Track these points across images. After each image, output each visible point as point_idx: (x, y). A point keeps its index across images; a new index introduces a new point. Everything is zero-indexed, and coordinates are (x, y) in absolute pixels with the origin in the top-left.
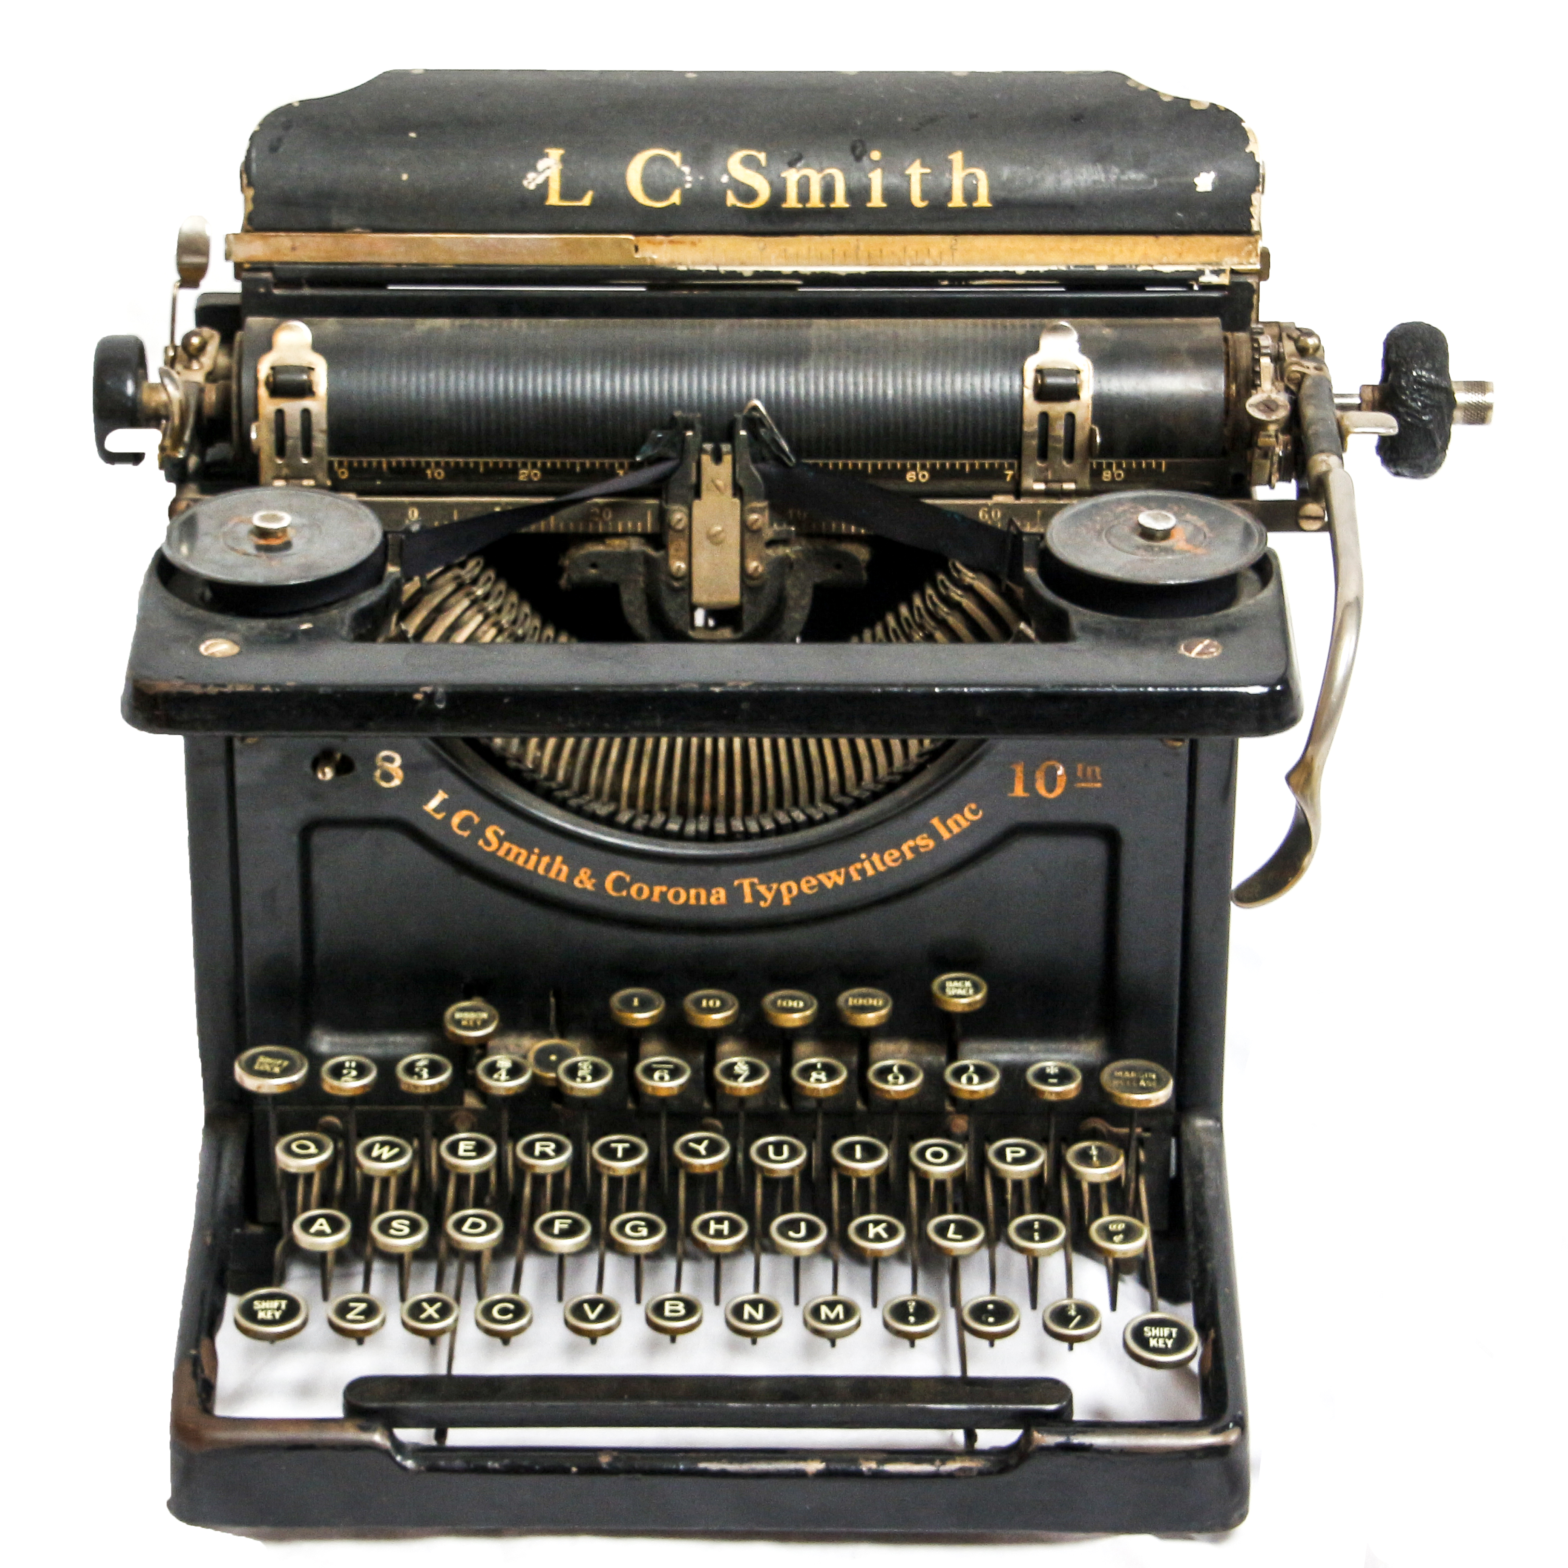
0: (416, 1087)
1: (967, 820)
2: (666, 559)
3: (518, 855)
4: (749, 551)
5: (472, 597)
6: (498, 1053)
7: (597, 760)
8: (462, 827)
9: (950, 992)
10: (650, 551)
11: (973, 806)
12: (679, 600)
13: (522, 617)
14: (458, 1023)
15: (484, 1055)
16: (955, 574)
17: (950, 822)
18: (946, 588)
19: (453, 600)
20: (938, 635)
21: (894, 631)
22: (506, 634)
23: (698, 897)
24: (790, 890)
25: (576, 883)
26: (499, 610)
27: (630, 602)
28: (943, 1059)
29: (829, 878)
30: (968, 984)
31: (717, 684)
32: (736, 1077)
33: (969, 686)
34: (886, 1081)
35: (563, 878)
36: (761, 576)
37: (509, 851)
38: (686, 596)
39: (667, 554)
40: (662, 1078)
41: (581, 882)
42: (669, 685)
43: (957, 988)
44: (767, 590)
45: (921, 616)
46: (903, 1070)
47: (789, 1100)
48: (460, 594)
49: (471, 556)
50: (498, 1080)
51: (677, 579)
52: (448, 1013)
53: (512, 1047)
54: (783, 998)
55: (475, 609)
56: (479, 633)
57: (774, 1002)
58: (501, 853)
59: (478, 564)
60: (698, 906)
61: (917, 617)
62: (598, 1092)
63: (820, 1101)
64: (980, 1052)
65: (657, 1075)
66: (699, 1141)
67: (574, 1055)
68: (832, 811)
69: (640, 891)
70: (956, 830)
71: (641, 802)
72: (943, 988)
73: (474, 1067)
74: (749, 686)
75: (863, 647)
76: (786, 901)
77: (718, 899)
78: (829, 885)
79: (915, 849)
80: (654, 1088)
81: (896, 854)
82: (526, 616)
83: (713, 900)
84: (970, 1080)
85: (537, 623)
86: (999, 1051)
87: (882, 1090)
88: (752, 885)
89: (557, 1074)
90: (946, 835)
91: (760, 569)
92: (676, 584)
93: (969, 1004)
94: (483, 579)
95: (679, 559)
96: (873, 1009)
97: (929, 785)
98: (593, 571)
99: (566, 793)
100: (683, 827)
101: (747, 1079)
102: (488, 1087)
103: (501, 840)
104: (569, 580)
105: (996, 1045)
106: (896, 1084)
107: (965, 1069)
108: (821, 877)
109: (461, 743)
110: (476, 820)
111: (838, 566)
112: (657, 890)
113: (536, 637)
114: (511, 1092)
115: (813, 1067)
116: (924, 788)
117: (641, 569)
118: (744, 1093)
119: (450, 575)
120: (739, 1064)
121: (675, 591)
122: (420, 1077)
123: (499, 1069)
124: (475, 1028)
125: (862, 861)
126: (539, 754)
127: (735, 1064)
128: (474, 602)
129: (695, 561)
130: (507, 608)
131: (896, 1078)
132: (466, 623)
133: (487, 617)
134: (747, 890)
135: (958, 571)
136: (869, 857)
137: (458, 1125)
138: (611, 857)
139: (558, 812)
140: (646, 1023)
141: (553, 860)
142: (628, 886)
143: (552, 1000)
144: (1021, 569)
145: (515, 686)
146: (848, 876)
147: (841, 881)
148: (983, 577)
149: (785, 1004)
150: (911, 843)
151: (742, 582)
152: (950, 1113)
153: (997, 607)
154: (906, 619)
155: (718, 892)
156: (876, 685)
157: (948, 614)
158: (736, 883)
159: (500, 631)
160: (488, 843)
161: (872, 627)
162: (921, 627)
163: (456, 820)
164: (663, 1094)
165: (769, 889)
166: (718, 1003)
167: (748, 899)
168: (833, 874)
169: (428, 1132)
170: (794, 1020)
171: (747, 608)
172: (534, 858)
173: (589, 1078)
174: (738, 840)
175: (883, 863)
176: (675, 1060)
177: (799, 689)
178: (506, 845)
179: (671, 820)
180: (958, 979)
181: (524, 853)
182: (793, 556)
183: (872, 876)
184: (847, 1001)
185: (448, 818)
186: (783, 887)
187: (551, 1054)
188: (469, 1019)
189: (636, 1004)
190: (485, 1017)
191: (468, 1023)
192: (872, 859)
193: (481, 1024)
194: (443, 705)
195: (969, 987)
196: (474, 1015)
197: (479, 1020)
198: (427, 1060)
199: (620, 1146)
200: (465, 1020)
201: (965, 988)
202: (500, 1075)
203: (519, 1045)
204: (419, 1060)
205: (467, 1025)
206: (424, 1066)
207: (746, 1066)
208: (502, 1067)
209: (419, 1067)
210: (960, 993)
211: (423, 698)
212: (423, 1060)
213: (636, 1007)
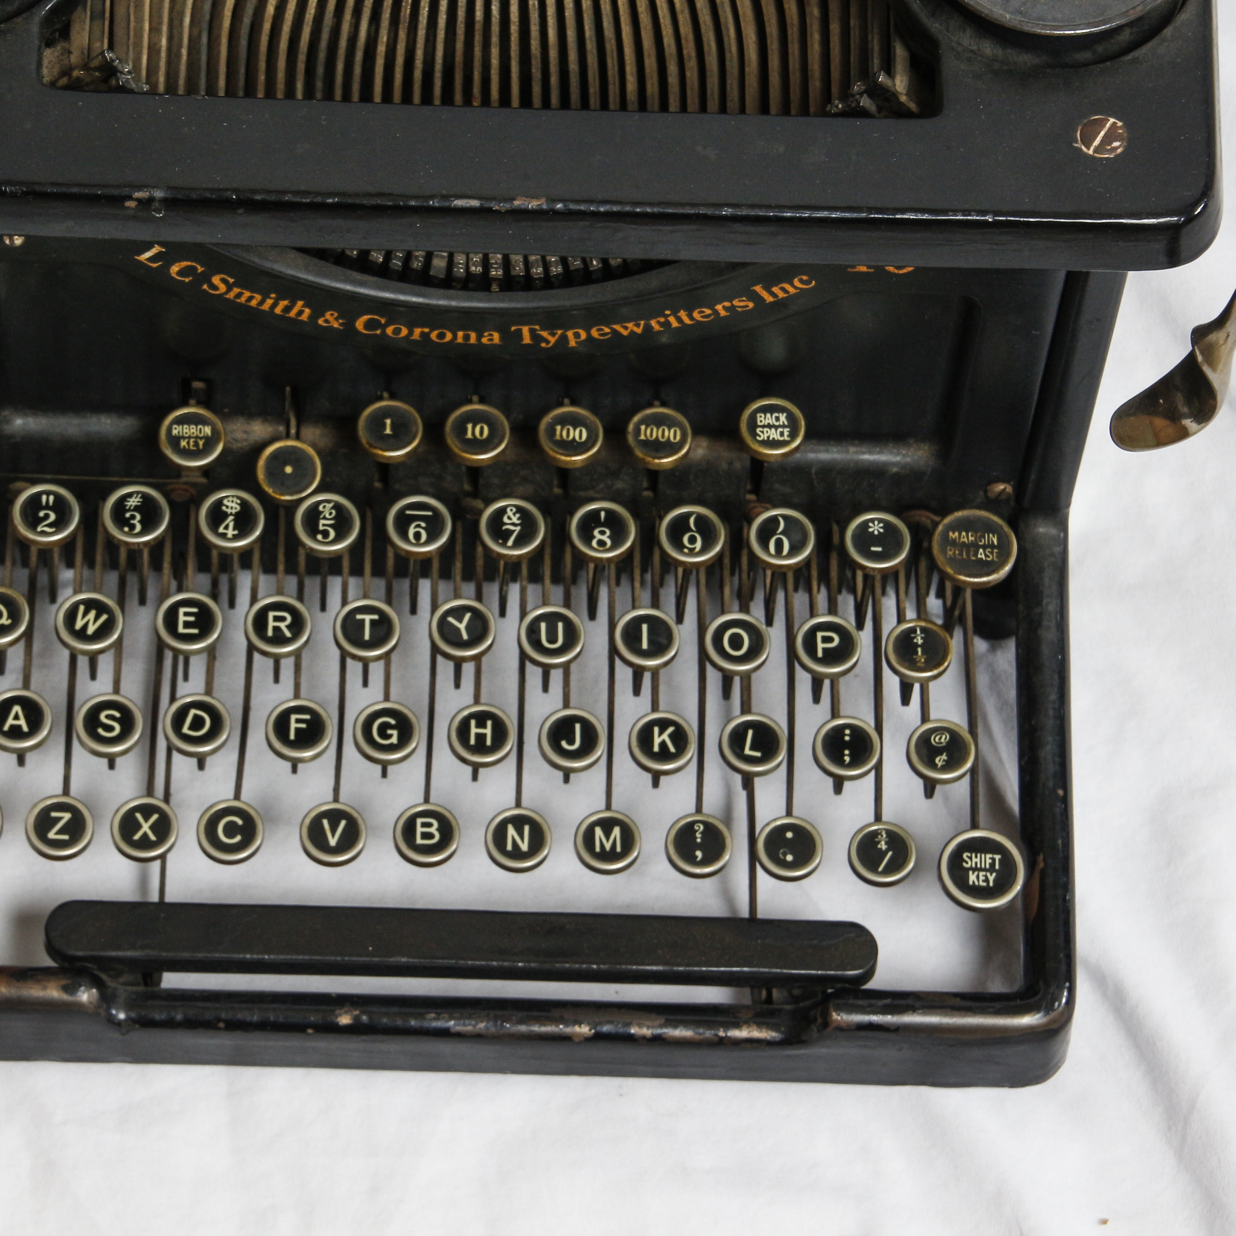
0: (127, 547)
1: (796, 288)
3: (251, 298)
8: (182, 273)
9: (761, 435)
11: (805, 277)
14: (174, 441)
17: (775, 289)
23: (467, 336)
24: (577, 335)
25: (321, 322)
29: (625, 327)
30: (783, 418)
31: (500, 202)
32: (505, 537)
34: (681, 547)
35: (304, 318)
37: (239, 295)
40: (418, 537)
41: (326, 321)
42: (441, 200)
43: (769, 426)
46: (701, 525)
50: (224, 536)
52: (163, 428)
54: (563, 423)
57: (552, 428)
58: (230, 297)
60: (468, 346)
65: (412, 534)
66: (459, 614)
69: (397, 331)
70: (782, 295)
72: (753, 425)
74: (539, 206)
76: (572, 345)
77: (491, 340)
78: (625, 333)
79: (732, 309)
80: (409, 552)
81: (708, 312)
83: (484, 341)
84: (779, 548)
88: (532, 330)
90: (770, 299)
96: (670, 448)
101: (517, 542)
103: (230, 288)
106: (691, 552)
107: (774, 524)
108: (616, 326)
110: (200, 269)
112: (417, 331)
115: (595, 519)
120: (509, 512)
122: (132, 529)
123: (227, 516)
124: (198, 453)
125: (667, 316)
127: (504, 511)
131: (692, 540)
134: (526, 333)
136: (674, 314)
141: (293, 304)
142: (383, 327)
143: (288, 389)
145: (251, 193)
147: (639, 330)
149: (565, 433)
150: (727, 304)
155: (491, 335)
158: (513, 328)
160: (215, 288)
163: (175, 268)
165: (553, 334)
166: (486, 431)
167: (527, 341)
168: (630, 324)
170: (575, 463)
172: (270, 301)
173: (332, 534)
175: (692, 319)
176: (433, 503)
180: (772, 409)
181: (258, 297)
183: (678, 327)
184: (639, 432)
185: (167, 267)
186: (570, 334)
187: (285, 464)
188: (189, 437)
189: (388, 431)
190: (208, 435)
191: (188, 443)
192: (678, 315)
193: (204, 445)
194: (162, 214)
195: (784, 426)
196: (194, 431)
197: (201, 438)
198: (140, 496)
199: (367, 618)
200: (184, 438)
201: (779, 426)
202: (226, 528)
203: (245, 432)
204: (130, 495)
205: (187, 447)
206: (136, 509)
207: (518, 515)
208: (229, 511)
209: (129, 510)
210: (773, 436)
211: (136, 206)
212: (135, 495)
213: (388, 435)
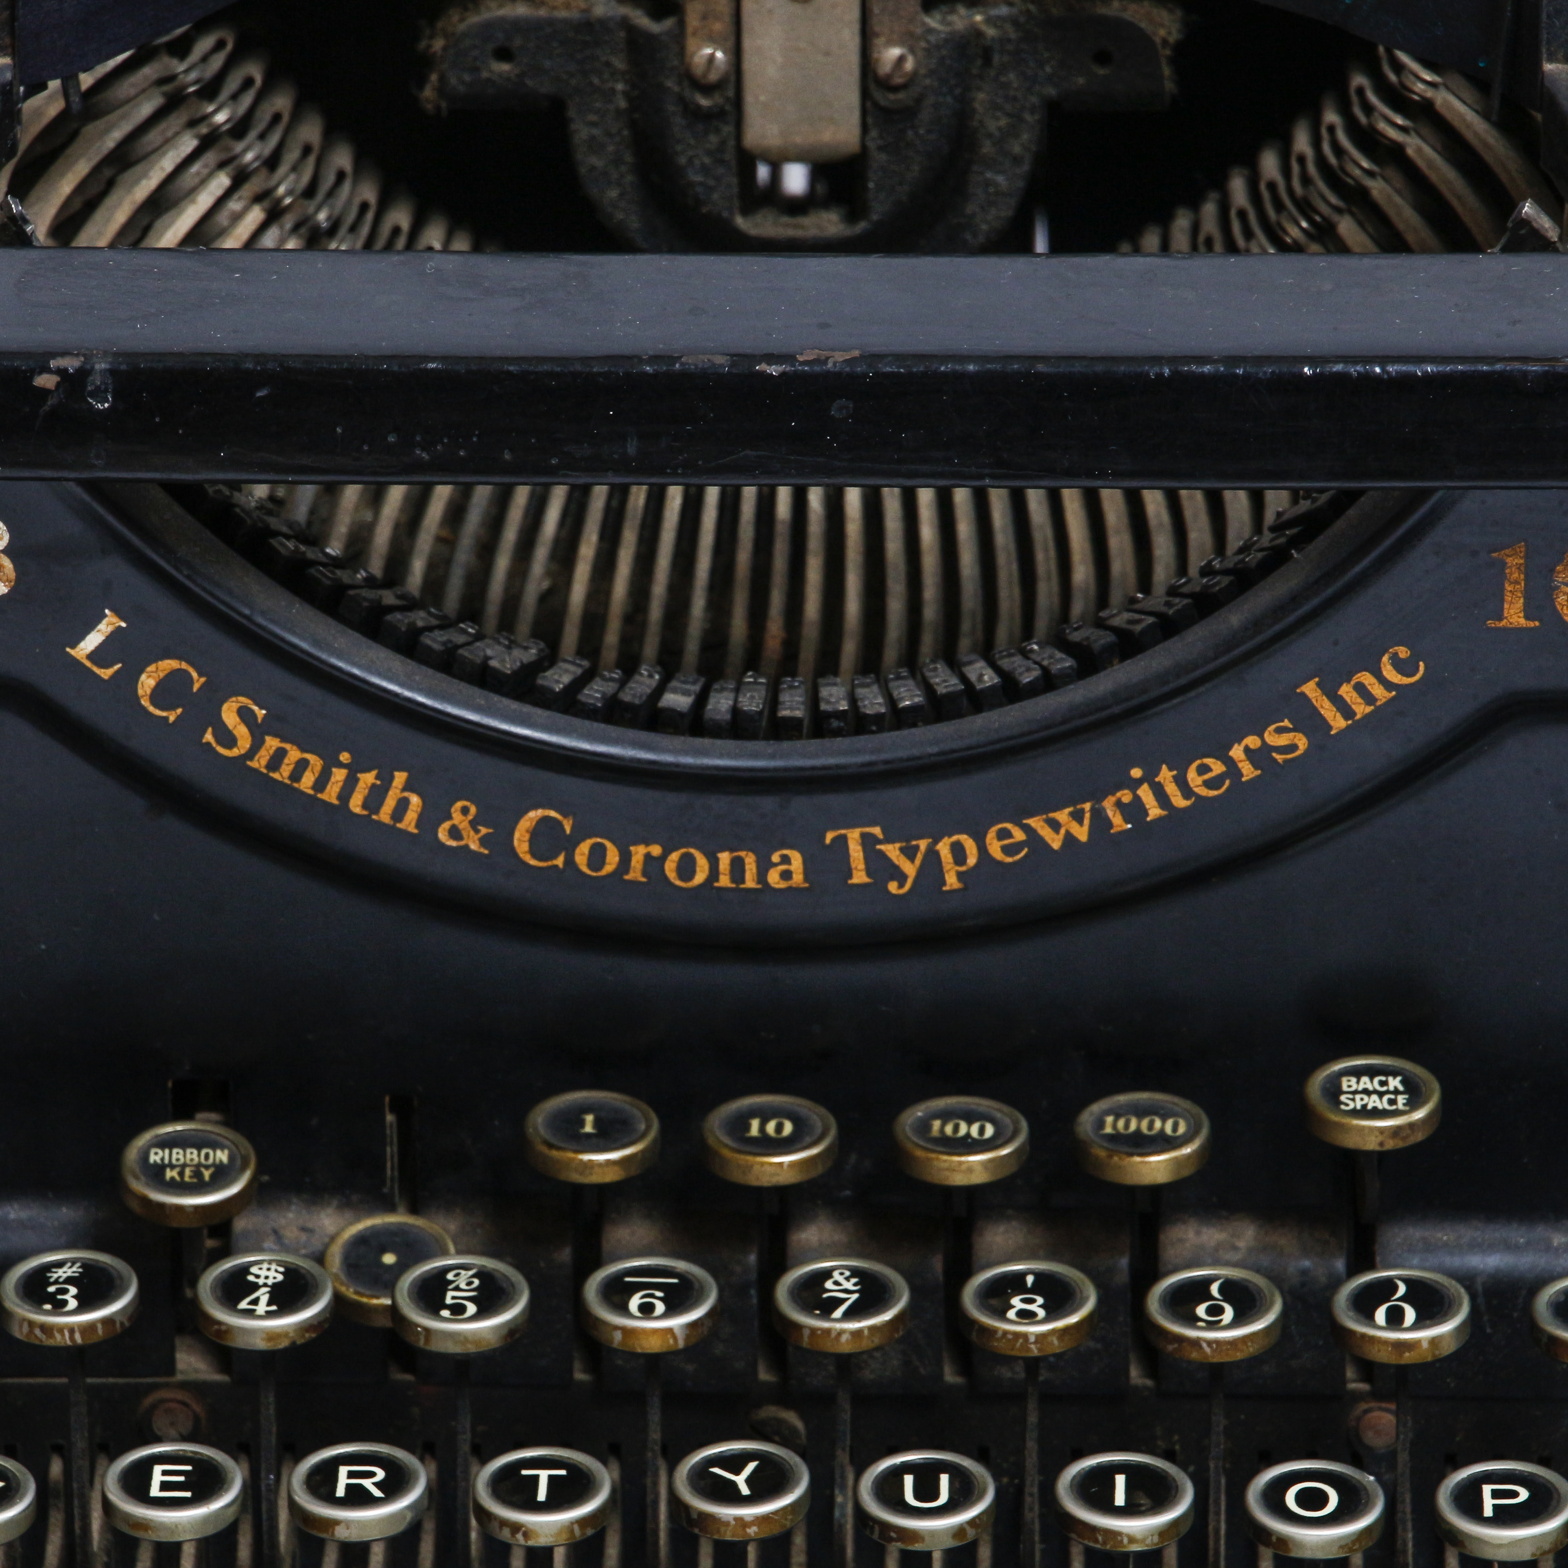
0: (47, 1329)
1: (1388, 685)
2: (679, 35)
3: (301, 766)
4: (881, 23)
5: (204, 130)
6: (258, 1249)
7: (510, 534)
8: (159, 695)
9: (1349, 1103)
10: (642, 20)
11: (1403, 652)
12: (714, 139)
13: (329, 179)
14: (156, 1173)
15: (225, 1252)
16: (1393, 77)
17: (1346, 691)
18: (1368, 109)
19: (153, 137)
20: (1346, 227)
21: (1242, 215)
22: (289, 221)
23: (738, 867)
24: (958, 852)
25: (442, 835)
26: (272, 162)
27: (594, 146)
28: (1340, 1265)
29: (1055, 826)
30: (1394, 1083)
31: (771, 358)
32: (828, 1306)
33: (1384, 360)
34: (1192, 1320)
35: (409, 822)
36: (913, 78)
37: (278, 757)
38: (728, 129)
39: (682, 24)
40: (647, 1310)
41: (455, 833)
42: (655, 359)
43: (1366, 1091)
44: (925, 115)
45: (1306, 180)
46: (1230, 1290)
47: (966, 1366)
48: (176, 120)
49: (201, 27)
50: (249, 1313)
51: (707, 89)
52: (132, 1153)
53: (291, 1234)
54: (946, 1116)
55: (210, 157)
56: (223, 218)
57: (923, 1127)
58: (260, 762)
59: (220, 45)
60: (740, 893)
61: (1296, 184)
62: (494, 1342)
63: (1033, 1364)
64: (1429, 1247)
65: (634, 1303)
66: (735, 1463)
67: (445, 1253)
68: (1063, 662)
69: (597, 856)
70: (1361, 709)
71: (612, 637)
72: (1333, 1092)
73: (194, 1283)
74: (847, 362)
75: (1139, 262)
76: (952, 881)
77: (786, 875)
78: (1055, 842)
79: (1261, 757)
80: (628, 1332)
81: (1217, 768)
82: (341, 176)
83: (773, 877)
84: (1395, 1318)
85: (369, 193)
86: (1475, 1247)
87: (1181, 1339)
88: (868, 841)
89: (393, 1298)
90: (1338, 723)
91: (909, 65)
92: (704, 102)
93: (1396, 1132)
94: (232, 84)
95: (712, 39)
96: (1164, 1143)
97: (1295, 599)
98: (505, 67)
99: (420, 618)
100: (701, 699)
101: (852, 1313)
102: (227, 1331)
103: (258, 733)
104: (442, 90)
105: (1468, 1232)
106: (1212, 1326)
107: (1386, 1289)
108: (1035, 823)
109: (160, 495)
110: (198, 682)
111: (1103, 58)
112: (639, 852)
113: (365, 230)
114: (284, 1344)
115: (1015, 1283)
116: (1280, 610)
117: (619, 63)
118: (845, 1346)
119: (149, 72)
120: (836, 1275)
121: (707, 118)
122: (59, 1306)
123: (255, 1287)
124: (199, 1187)
125: (1135, 784)
126: (368, 516)
127: (827, 1274)
128: (206, 143)
129: (747, 43)
130: (292, 156)
131: (1215, 1311)
132: (192, 192)
133: (240, 179)
134: (856, 852)
135: (1399, 68)
136: (1150, 778)
137: (159, 1423)
138: (526, 773)
139: (397, 662)
140: (611, 1176)
141: (386, 781)
142: (570, 845)
143: (390, 1118)
144: (1538, 65)
145: (280, 358)
146: (1100, 821)
147: (1082, 832)
148: (1458, 81)
149: (949, 1129)
150: (1252, 741)
151: (865, 94)
152: (1358, 1397)
153: (1489, 158)
154: (1272, 186)
155: (786, 860)
156: (1157, 360)
157: (1370, 174)
158: (829, 836)
159: (274, 215)
160: (228, 739)
161: (1195, 204)
162: (1305, 207)
163: (147, 682)
164: (654, 1345)
165: (910, 853)
166: (788, 1128)
167: (859, 877)
168: (1063, 816)
169: (80, 1442)
170: (970, 1169)
171: (879, 158)
172: (339, 775)
173: (472, 1309)
174: (837, 733)
175: (1186, 790)
176: (681, 1265)
177: (971, 367)
178: (272, 743)
179: (674, 683)
180: (1372, 1072)
181: (316, 762)
182: (991, 32)
183: (1159, 820)
184: (1101, 1124)
185: (131, 676)
186: (944, 848)
187: (384, 1250)
188: (184, 1166)
189: (588, 1129)
190: (221, 1161)
191: (181, 1174)
192: (1157, 780)
193: (212, 1176)
194: (108, 401)
195: (1396, 1092)
196: (195, 1156)
197: (207, 1167)
198: (78, 1265)
199: (544, 1475)
200: (172, 1167)
201: (1388, 1092)
202: (255, 1302)
203: (304, 1229)
204: (60, 1264)
205: (178, 1178)
206: (69, 1280)
207: (854, 1280)
208: (261, 1281)
209: (56, 1282)
210: (1375, 1105)
211: (58, 385)
212: (69, 1264)
213: (588, 1135)
